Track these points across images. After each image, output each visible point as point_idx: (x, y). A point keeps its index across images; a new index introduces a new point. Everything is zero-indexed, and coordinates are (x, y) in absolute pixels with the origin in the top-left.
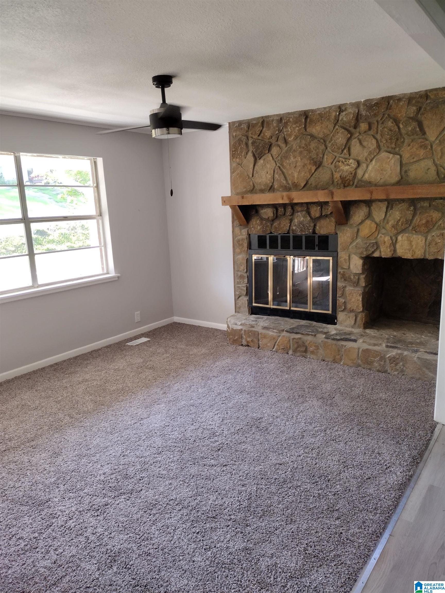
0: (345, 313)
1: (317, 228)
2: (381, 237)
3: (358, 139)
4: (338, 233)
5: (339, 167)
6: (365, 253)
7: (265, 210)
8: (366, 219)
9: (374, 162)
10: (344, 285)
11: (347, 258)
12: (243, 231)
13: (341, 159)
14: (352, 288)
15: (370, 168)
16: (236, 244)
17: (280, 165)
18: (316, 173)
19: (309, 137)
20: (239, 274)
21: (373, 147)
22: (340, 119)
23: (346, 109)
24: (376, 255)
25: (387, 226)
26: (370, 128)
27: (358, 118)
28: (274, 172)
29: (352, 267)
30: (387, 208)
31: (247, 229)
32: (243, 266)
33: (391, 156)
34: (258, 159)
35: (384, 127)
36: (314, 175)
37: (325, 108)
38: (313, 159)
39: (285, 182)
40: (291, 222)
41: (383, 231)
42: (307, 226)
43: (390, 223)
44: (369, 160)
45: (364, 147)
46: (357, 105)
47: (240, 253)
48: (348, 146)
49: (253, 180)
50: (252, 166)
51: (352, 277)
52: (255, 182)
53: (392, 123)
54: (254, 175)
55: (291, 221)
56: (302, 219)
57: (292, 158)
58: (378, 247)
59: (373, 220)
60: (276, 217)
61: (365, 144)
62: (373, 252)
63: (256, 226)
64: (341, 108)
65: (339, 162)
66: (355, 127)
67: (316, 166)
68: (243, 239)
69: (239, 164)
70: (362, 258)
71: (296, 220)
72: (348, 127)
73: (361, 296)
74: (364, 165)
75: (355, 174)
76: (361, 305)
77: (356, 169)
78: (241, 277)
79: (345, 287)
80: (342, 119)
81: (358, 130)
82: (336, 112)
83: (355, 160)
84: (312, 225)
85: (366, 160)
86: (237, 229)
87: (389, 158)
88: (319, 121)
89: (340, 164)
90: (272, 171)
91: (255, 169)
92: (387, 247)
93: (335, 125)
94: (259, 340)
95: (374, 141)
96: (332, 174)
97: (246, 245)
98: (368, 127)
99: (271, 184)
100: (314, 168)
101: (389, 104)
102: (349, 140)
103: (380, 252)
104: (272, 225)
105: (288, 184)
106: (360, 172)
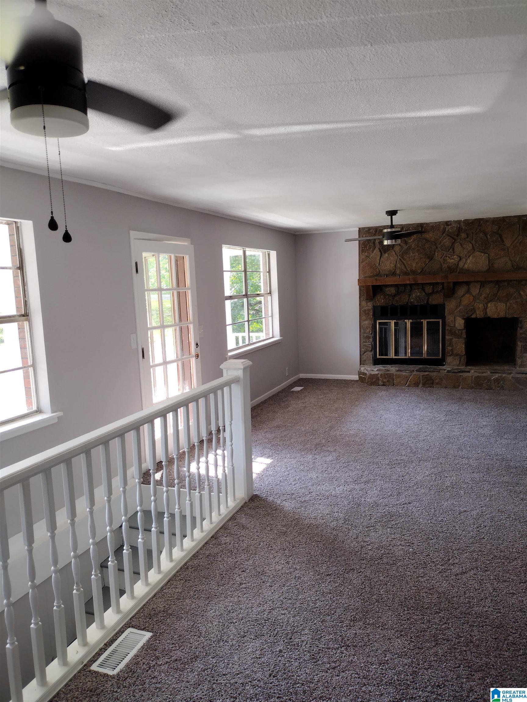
0: (452, 357)
1: (430, 300)
2: (477, 305)
3: (460, 243)
4: (445, 303)
5: (446, 260)
6: (466, 315)
7: (389, 289)
8: (466, 294)
9: (471, 258)
10: (451, 337)
11: (453, 319)
12: (369, 303)
13: (448, 255)
14: (457, 339)
15: (468, 261)
16: (363, 313)
17: (400, 258)
18: (429, 264)
19: (425, 240)
20: (365, 335)
21: (470, 249)
22: (447, 230)
23: (451, 224)
24: (474, 316)
25: (481, 297)
26: (467, 237)
27: (459, 230)
28: (396, 262)
29: (457, 325)
30: (480, 286)
31: (372, 302)
32: (369, 329)
33: (483, 254)
34: (383, 253)
35: (478, 237)
36: (427, 265)
37: (435, 223)
38: (427, 255)
39: (405, 269)
40: (409, 297)
41: (478, 301)
42: (422, 299)
43: (483, 296)
44: (467, 257)
45: (464, 248)
46: (459, 222)
47: (365, 320)
48: (452, 247)
49: (379, 268)
50: (379, 258)
51: (457, 332)
52: (381, 269)
53: (483, 235)
54: (380, 264)
55: (409, 295)
56: (419, 294)
57: (411, 254)
58: (475, 311)
59: (471, 294)
60: (398, 293)
61: (464, 246)
62: (471, 315)
63: (380, 300)
64: (447, 223)
65: (447, 257)
66: (458, 235)
67: (429, 259)
68: (368, 310)
69: (367, 257)
70: (464, 319)
71: (414, 295)
72: (452, 236)
73: (464, 344)
74: (464, 260)
75: (458, 265)
76: (464, 350)
77: (458, 262)
78: (368, 337)
79: (452, 339)
80: (448, 230)
81: (459, 237)
82: (444, 225)
83: (458, 256)
84: (427, 298)
85: (466, 256)
86: (364, 303)
87: (481, 256)
88: (431, 231)
89: (447, 258)
90: (395, 262)
91: (381, 260)
92: (481, 311)
93: (443, 233)
94: (393, 380)
95: (470, 245)
96: (441, 264)
97: (371, 314)
98: (466, 236)
99: (394, 271)
100: (427, 261)
101: (480, 223)
102: (453, 243)
103: (476, 314)
104: (393, 299)
105: (408, 270)
106: (461, 264)
